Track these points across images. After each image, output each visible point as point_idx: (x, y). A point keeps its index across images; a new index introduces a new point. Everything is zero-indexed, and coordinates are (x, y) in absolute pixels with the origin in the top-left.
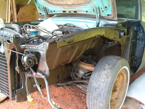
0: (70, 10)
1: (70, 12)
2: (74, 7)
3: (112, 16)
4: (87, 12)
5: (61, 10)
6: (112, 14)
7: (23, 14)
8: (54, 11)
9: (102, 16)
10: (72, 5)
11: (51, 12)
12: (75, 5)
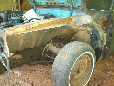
0: (52, 2)
1: (51, 3)
3: (82, 8)
4: (63, 3)
5: (45, 1)
6: (82, 6)
7: (26, 5)
8: (40, 3)
9: (75, 7)
11: (38, 3)
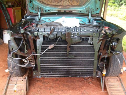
1: (65, 11)
2: (68, 7)
4: (81, 11)
8: (49, 11)
10: (67, 6)
12: (70, 6)
